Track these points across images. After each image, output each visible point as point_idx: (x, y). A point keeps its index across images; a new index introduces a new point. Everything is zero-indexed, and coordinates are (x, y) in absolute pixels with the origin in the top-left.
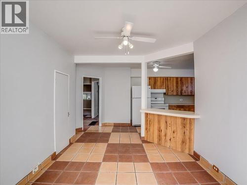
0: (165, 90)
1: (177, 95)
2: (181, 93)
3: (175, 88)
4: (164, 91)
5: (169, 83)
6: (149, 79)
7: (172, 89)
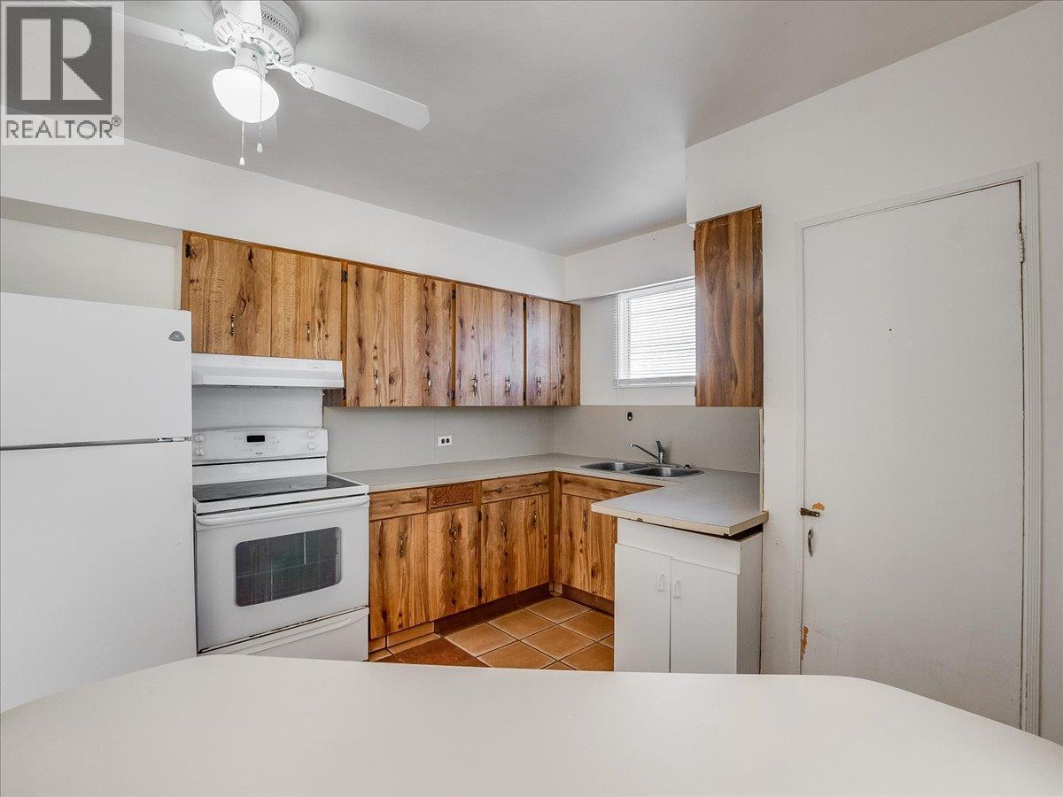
0: (335, 367)
1: (426, 408)
2: (452, 395)
3: (412, 353)
4: (330, 373)
5: (369, 315)
6: (189, 252)
7: (391, 364)
